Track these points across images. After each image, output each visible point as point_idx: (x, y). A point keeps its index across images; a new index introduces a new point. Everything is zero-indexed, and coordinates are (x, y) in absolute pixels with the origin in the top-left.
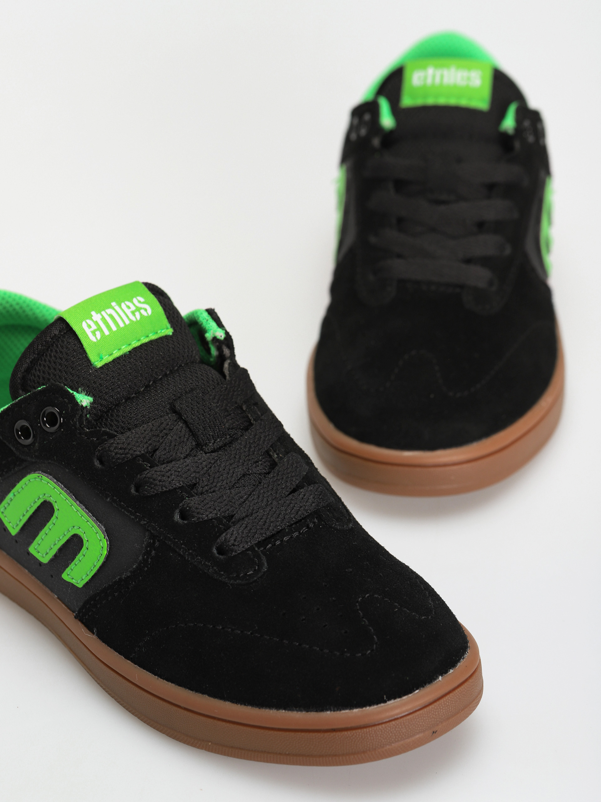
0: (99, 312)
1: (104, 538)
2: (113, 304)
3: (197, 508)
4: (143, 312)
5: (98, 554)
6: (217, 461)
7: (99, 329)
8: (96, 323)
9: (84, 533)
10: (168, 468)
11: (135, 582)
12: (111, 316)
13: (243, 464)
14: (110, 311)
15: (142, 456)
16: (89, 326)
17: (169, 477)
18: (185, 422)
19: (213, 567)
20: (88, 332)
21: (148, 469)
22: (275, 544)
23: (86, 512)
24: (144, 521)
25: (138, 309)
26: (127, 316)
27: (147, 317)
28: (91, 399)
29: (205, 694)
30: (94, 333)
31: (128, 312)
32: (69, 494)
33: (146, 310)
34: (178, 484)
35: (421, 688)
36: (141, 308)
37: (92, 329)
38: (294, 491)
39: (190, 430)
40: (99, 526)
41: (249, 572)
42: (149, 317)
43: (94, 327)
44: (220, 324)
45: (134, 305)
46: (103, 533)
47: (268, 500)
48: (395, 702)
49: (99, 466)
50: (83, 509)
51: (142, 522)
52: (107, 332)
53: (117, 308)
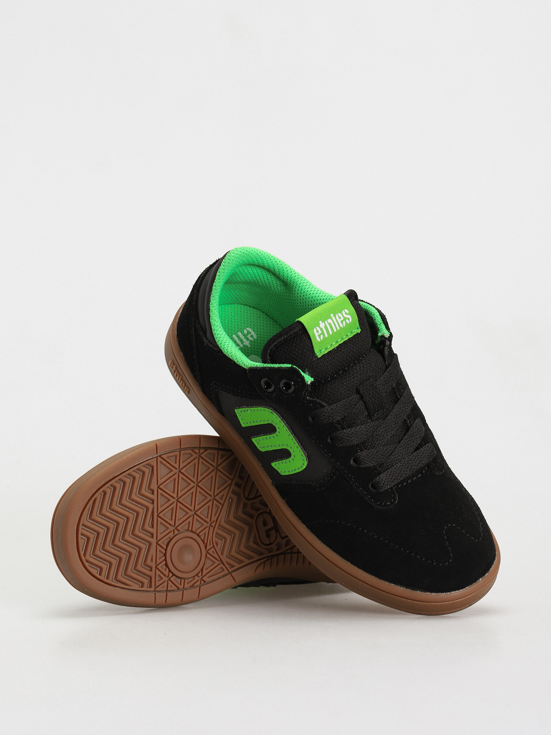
0: (323, 322)
1: (306, 460)
2: (332, 315)
3: (364, 460)
4: (347, 320)
5: (299, 466)
6: (378, 428)
7: (323, 333)
8: (321, 329)
9: (293, 451)
10: (352, 431)
11: (320, 490)
12: (330, 324)
13: (392, 430)
14: (330, 321)
15: (338, 421)
16: (318, 332)
17: (351, 438)
18: (365, 403)
19: (368, 496)
20: (317, 334)
21: (340, 430)
22: (403, 484)
23: (297, 442)
24: (333, 459)
25: (345, 319)
26: (339, 325)
27: (349, 324)
28: (313, 379)
29: (349, 561)
30: (319, 336)
31: (339, 321)
32: (289, 428)
33: (349, 319)
34: (355, 443)
35: (470, 585)
36: (347, 318)
37: (319, 334)
38: (417, 449)
39: (366, 406)
40: (304, 453)
41: (388, 503)
42: (350, 324)
43: (320, 332)
44: (388, 328)
45: (343, 316)
46: (306, 457)
47: (402, 455)
48: (456, 592)
49: (312, 421)
50: (296, 440)
51: (332, 460)
52: (326, 336)
53: (333, 318)
